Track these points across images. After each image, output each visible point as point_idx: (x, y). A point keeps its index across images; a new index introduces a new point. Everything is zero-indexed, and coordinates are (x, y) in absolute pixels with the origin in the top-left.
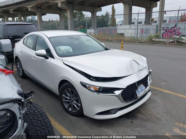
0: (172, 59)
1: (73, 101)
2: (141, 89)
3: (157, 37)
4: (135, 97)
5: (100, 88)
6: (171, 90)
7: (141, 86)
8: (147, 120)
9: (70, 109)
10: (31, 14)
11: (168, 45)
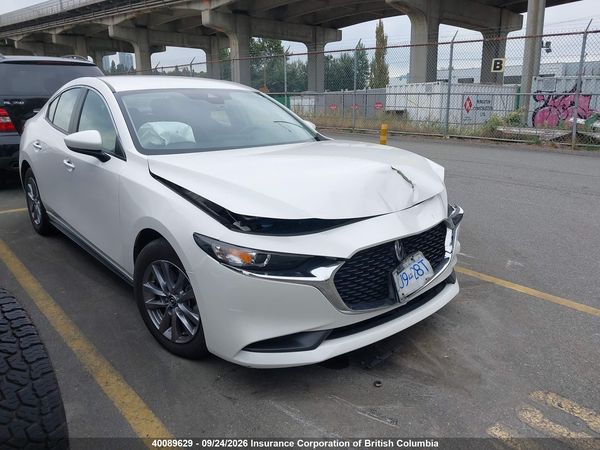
0: (556, 189)
1: (175, 305)
2: (417, 268)
3: (514, 121)
4: (392, 295)
5: (262, 255)
6: (534, 284)
7: (416, 258)
8: (430, 380)
9: (168, 334)
10: (115, 46)
11: (548, 149)
